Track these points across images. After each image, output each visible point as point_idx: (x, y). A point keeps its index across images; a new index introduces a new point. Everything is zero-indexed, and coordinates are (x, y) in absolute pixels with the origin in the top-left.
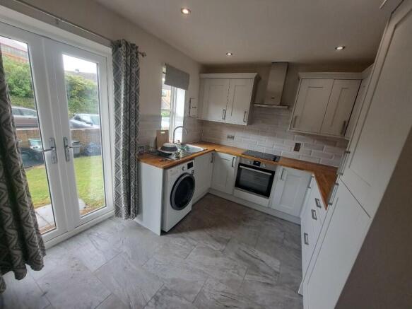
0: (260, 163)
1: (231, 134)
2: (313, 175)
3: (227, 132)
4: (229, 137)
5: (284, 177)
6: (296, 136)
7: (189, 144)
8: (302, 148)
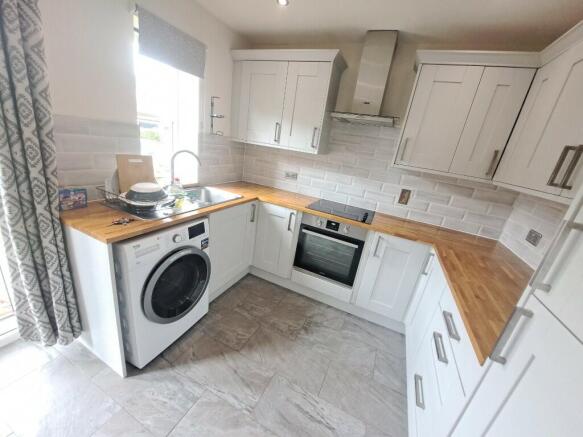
0: (338, 225)
1: (292, 169)
2: (433, 251)
3: (285, 167)
4: (288, 175)
5: (381, 253)
6: (403, 177)
7: (211, 186)
8: (413, 199)
